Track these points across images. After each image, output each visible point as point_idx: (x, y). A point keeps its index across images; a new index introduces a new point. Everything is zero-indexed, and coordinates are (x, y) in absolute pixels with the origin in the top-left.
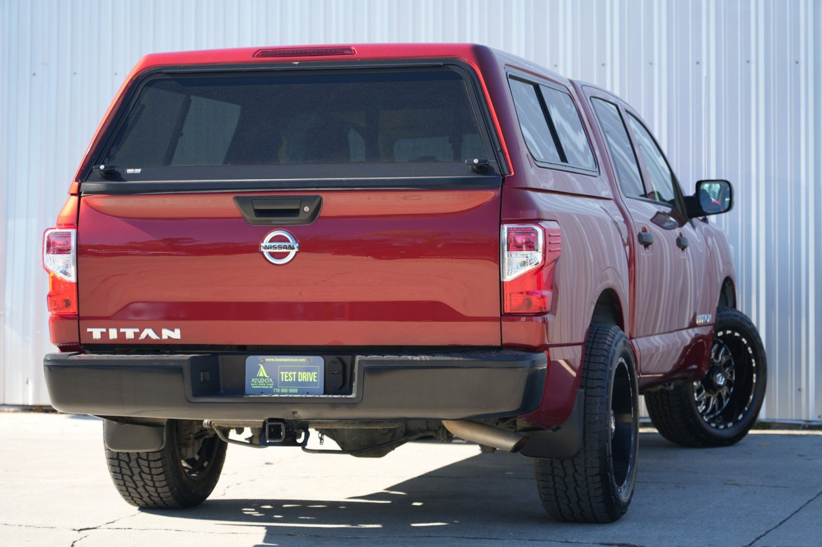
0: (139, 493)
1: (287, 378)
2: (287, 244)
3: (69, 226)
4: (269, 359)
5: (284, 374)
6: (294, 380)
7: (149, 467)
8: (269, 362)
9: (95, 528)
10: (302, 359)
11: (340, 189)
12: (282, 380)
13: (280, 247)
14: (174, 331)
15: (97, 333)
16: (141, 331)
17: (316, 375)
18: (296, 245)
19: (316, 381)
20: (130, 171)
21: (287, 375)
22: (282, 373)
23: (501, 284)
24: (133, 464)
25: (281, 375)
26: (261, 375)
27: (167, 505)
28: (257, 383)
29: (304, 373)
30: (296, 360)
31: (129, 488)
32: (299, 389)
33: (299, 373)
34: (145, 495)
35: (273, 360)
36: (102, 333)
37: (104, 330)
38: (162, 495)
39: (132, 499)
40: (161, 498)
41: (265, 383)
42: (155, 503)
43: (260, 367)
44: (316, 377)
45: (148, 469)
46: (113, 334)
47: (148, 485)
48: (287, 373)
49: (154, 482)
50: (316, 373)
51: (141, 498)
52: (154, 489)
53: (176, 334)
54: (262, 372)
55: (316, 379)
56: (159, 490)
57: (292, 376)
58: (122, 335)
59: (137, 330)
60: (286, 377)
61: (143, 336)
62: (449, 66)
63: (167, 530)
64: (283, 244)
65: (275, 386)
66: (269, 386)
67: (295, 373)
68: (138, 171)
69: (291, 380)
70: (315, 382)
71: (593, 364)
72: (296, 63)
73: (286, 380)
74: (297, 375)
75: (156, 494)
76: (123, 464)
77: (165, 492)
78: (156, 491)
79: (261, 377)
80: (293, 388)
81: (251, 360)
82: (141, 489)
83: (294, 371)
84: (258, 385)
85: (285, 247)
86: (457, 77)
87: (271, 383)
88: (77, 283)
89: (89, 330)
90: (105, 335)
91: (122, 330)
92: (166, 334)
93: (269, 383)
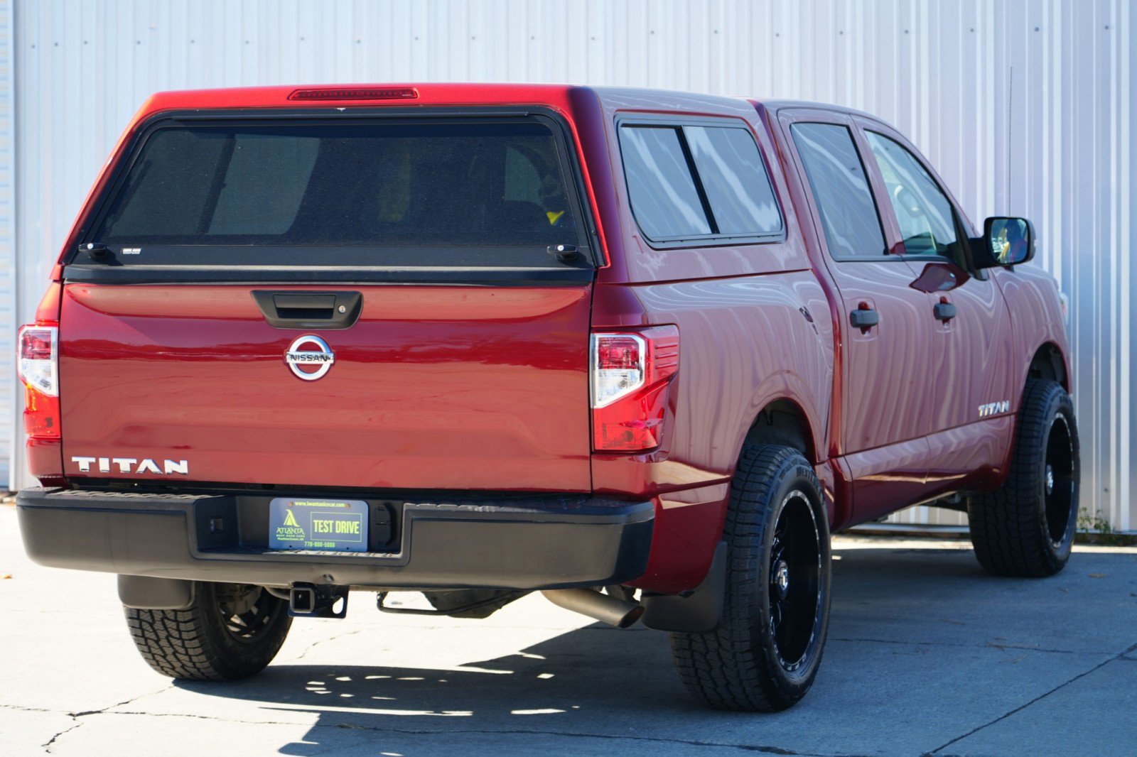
0: (169, 662)
1: (322, 529)
2: (318, 354)
3: (49, 323)
4: (300, 503)
5: (318, 523)
6: (331, 531)
7: (178, 630)
8: (299, 506)
9: (99, 712)
10: (341, 504)
11: (384, 284)
12: (316, 531)
14: (179, 463)
15: (84, 463)
16: (139, 462)
17: (358, 525)
18: (331, 356)
19: (358, 533)
20: (126, 251)
21: (322, 524)
22: (316, 521)
23: (590, 410)
24: (158, 625)
25: (314, 524)
26: (289, 523)
27: (207, 677)
28: (284, 533)
29: (343, 522)
30: (333, 505)
31: (156, 656)
32: (336, 542)
33: (337, 522)
34: (177, 665)
35: (304, 504)
36: (91, 464)
37: (93, 460)
38: (198, 665)
39: (162, 668)
40: (198, 669)
41: (294, 534)
42: (192, 674)
43: (287, 513)
44: (358, 528)
45: (177, 633)
46: (104, 465)
47: (178, 653)
48: (322, 521)
49: (186, 649)
50: (358, 523)
51: (173, 668)
52: (186, 658)
53: (182, 468)
54: (290, 520)
55: (358, 530)
56: (194, 659)
57: (328, 525)
58: (115, 467)
59: (134, 461)
60: (320, 526)
61: (141, 469)
62: (537, 117)
63: (190, 716)
64: (314, 354)
65: (307, 539)
66: (299, 538)
67: (331, 522)
68: (137, 251)
69: (326, 531)
70: (356, 534)
71: (746, 503)
72: (342, 109)
73: (320, 531)
74: (334, 525)
75: (190, 664)
76: (146, 626)
77: (201, 661)
78: (191, 661)
79: (289, 526)
80: (330, 542)
82: (171, 658)
83: (331, 519)
84: (285, 537)
86: (545, 132)
87: (301, 534)
88: (59, 398)
89: (74, 459)
90: (94, 466)
91: (115, 460)
92: (170, 467)
93: (299, 534)
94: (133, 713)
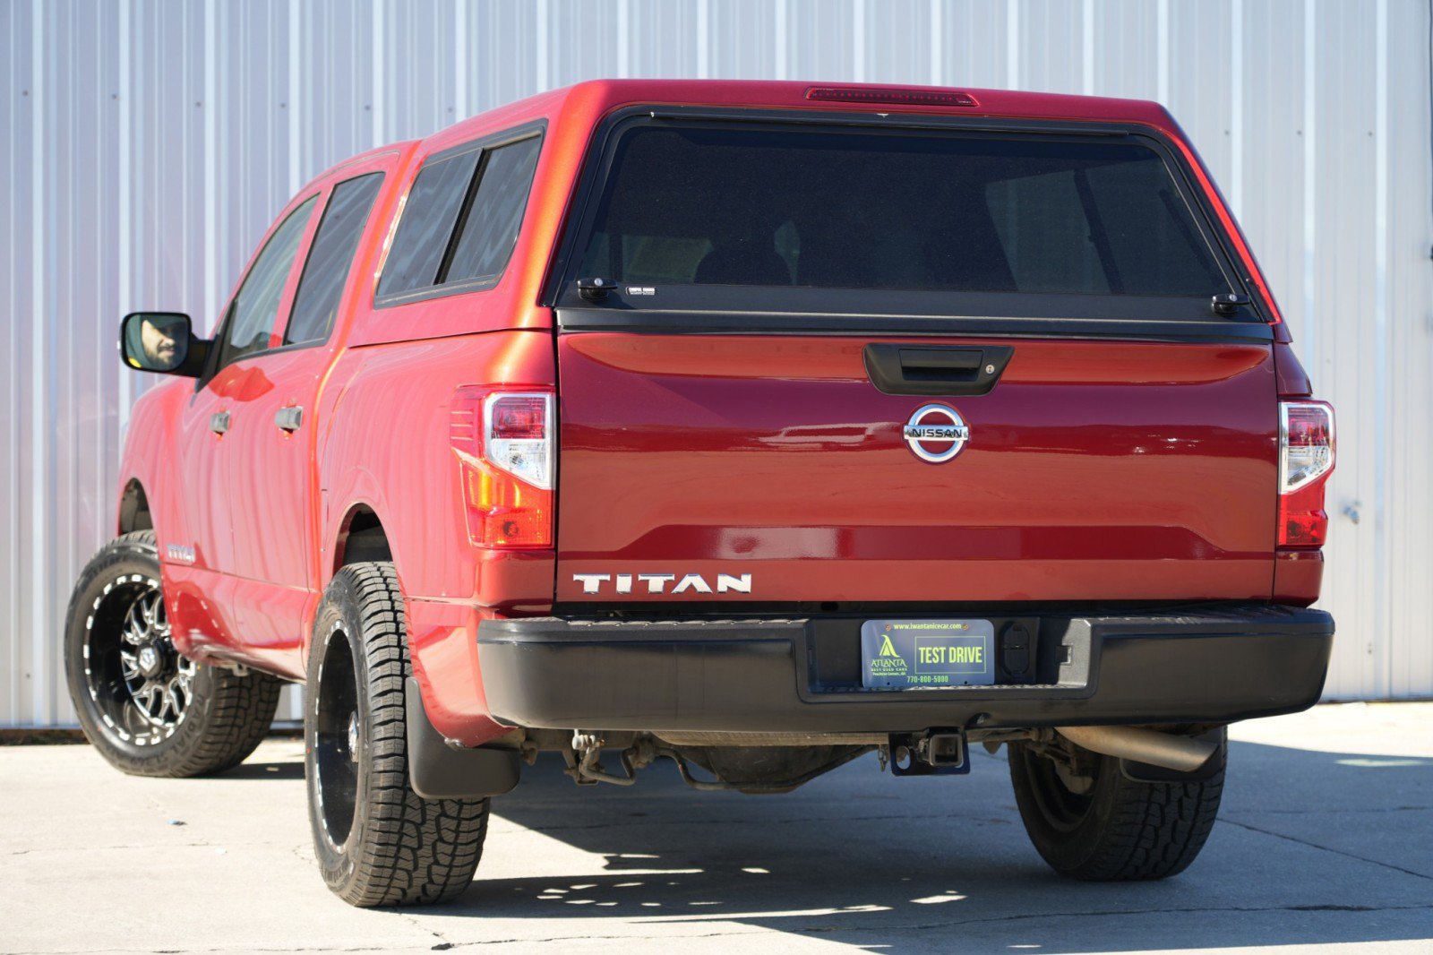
1: (930, 658)
4: (900, 626)
5: (925, 652)
6: (943, 661)
10: (956, 625)
12: (922, 661)
13: (939, 433)
14: (739, 578)
15: (591, 583)
17: (980, 651)
18: (965, 430)
19: (981, 661)
21: (930, 652)
22: (922, 649)
25: (919, 652)
26: (886, 653)
28: (880, 667)
29: (959, 648)
30: (946, 627)
32: (950, 676)
33: (951, 649)
35: (907, 627)
36: (602, 582)
37: (608, 578)
41: (892, 666)
43: (883, 639)
44: (980, 655)
46: (624, 584)
48: (930, 649)
50: (980, 648)
53: (744, 584)
54: (888, 649)
55: (980, 658)
57: (939, 654)
58: (640, 586)
60: (928, 655)
64: (944, 428)
65: (910, 672)
66: (900, 672)
67: (943, 649)
69: (936, 661)
70: (979, 663)
72: (883, 115)
73: (928, 661)
74: (947, 653)
79: (886, 657)
80: (941, 675)
81: (869, 628)
83: (943, 646)
84: (882, 671)
85: (949, 434)
87: (902, 666)
89: (576, 577)
91: (641, 578)
92: (725, 582)
93: (899, 667)
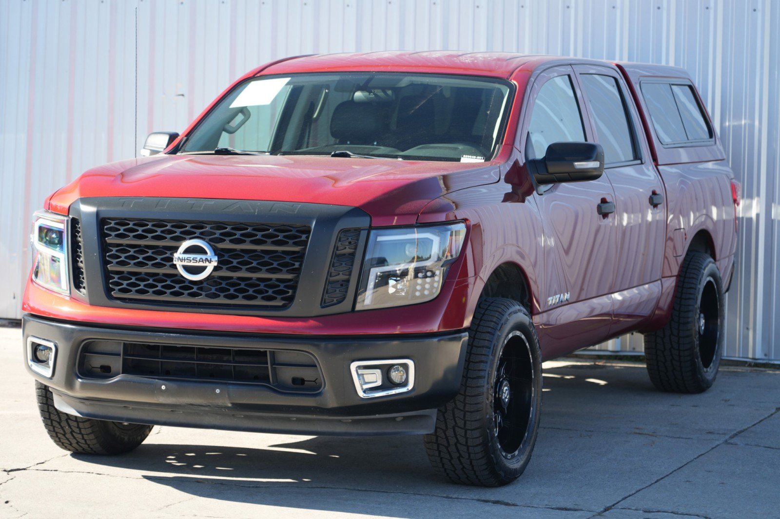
94: (49, 470)
